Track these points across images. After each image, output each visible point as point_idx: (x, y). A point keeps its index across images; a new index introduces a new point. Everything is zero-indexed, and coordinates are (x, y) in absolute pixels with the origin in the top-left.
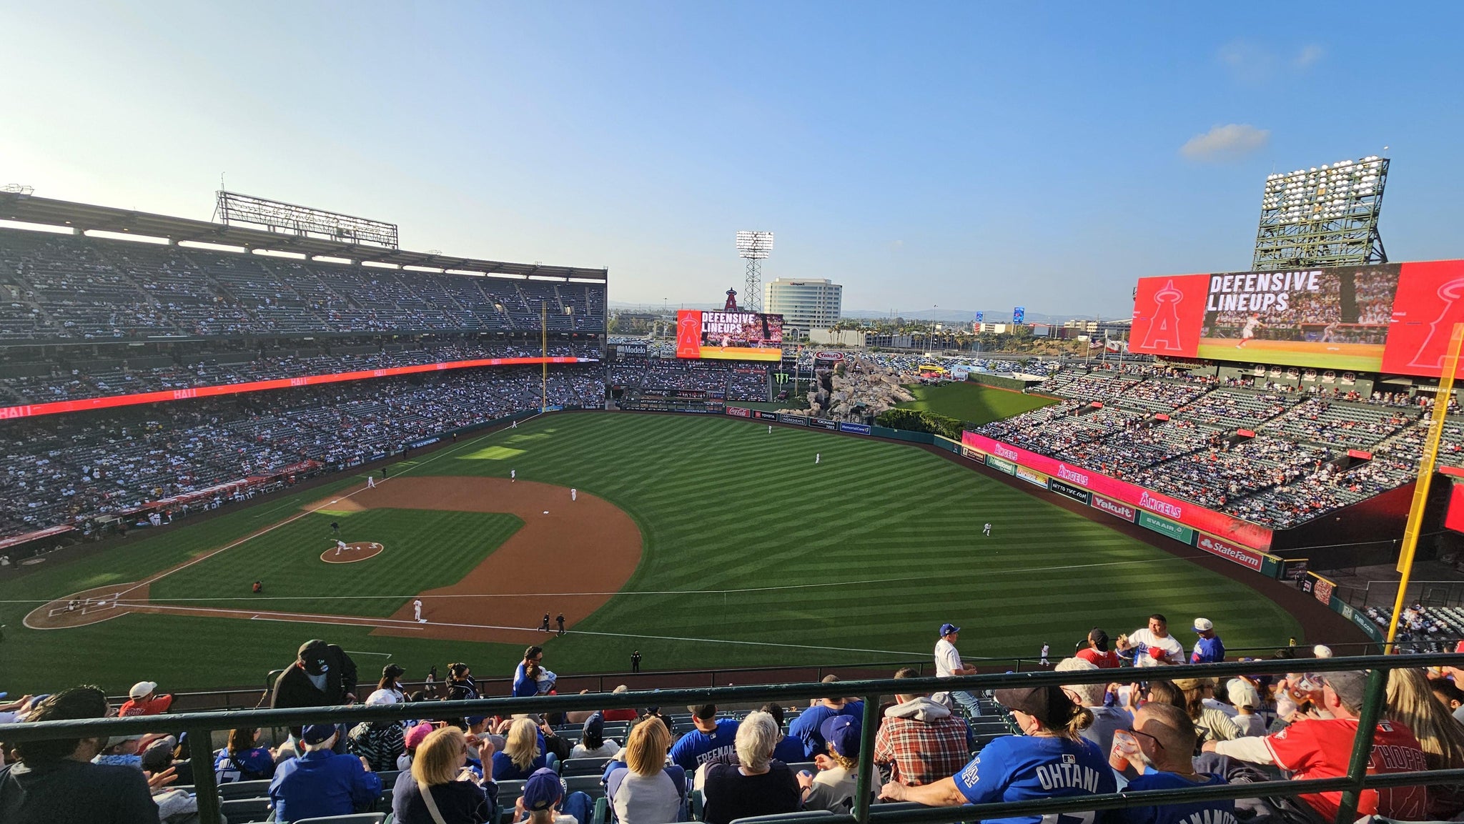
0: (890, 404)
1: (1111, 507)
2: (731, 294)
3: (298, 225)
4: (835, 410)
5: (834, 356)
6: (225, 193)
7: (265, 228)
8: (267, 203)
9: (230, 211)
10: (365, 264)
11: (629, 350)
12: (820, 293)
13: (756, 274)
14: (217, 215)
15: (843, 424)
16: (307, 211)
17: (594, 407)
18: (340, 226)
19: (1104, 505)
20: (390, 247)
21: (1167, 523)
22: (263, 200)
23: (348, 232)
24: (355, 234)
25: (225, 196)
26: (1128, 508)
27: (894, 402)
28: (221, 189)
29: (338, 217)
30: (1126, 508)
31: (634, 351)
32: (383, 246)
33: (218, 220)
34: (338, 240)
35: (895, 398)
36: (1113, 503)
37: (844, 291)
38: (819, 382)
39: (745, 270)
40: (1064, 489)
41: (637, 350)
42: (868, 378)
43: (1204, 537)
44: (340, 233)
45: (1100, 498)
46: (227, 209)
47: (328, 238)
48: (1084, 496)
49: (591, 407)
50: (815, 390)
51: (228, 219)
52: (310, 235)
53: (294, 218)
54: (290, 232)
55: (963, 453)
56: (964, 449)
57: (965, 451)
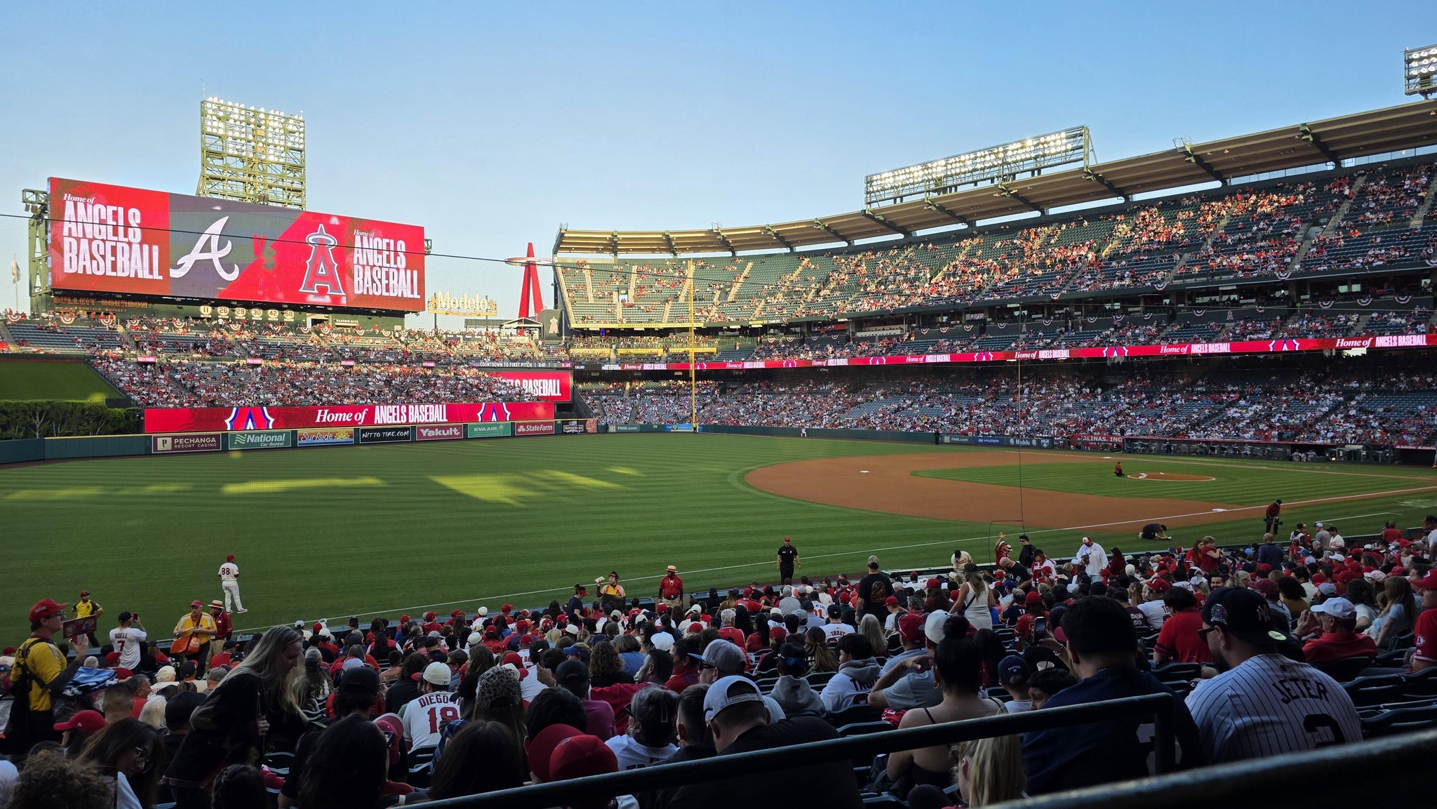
30: (453, 427)
55: (160, 447)
56: (160, 441)
57: (164, 442)
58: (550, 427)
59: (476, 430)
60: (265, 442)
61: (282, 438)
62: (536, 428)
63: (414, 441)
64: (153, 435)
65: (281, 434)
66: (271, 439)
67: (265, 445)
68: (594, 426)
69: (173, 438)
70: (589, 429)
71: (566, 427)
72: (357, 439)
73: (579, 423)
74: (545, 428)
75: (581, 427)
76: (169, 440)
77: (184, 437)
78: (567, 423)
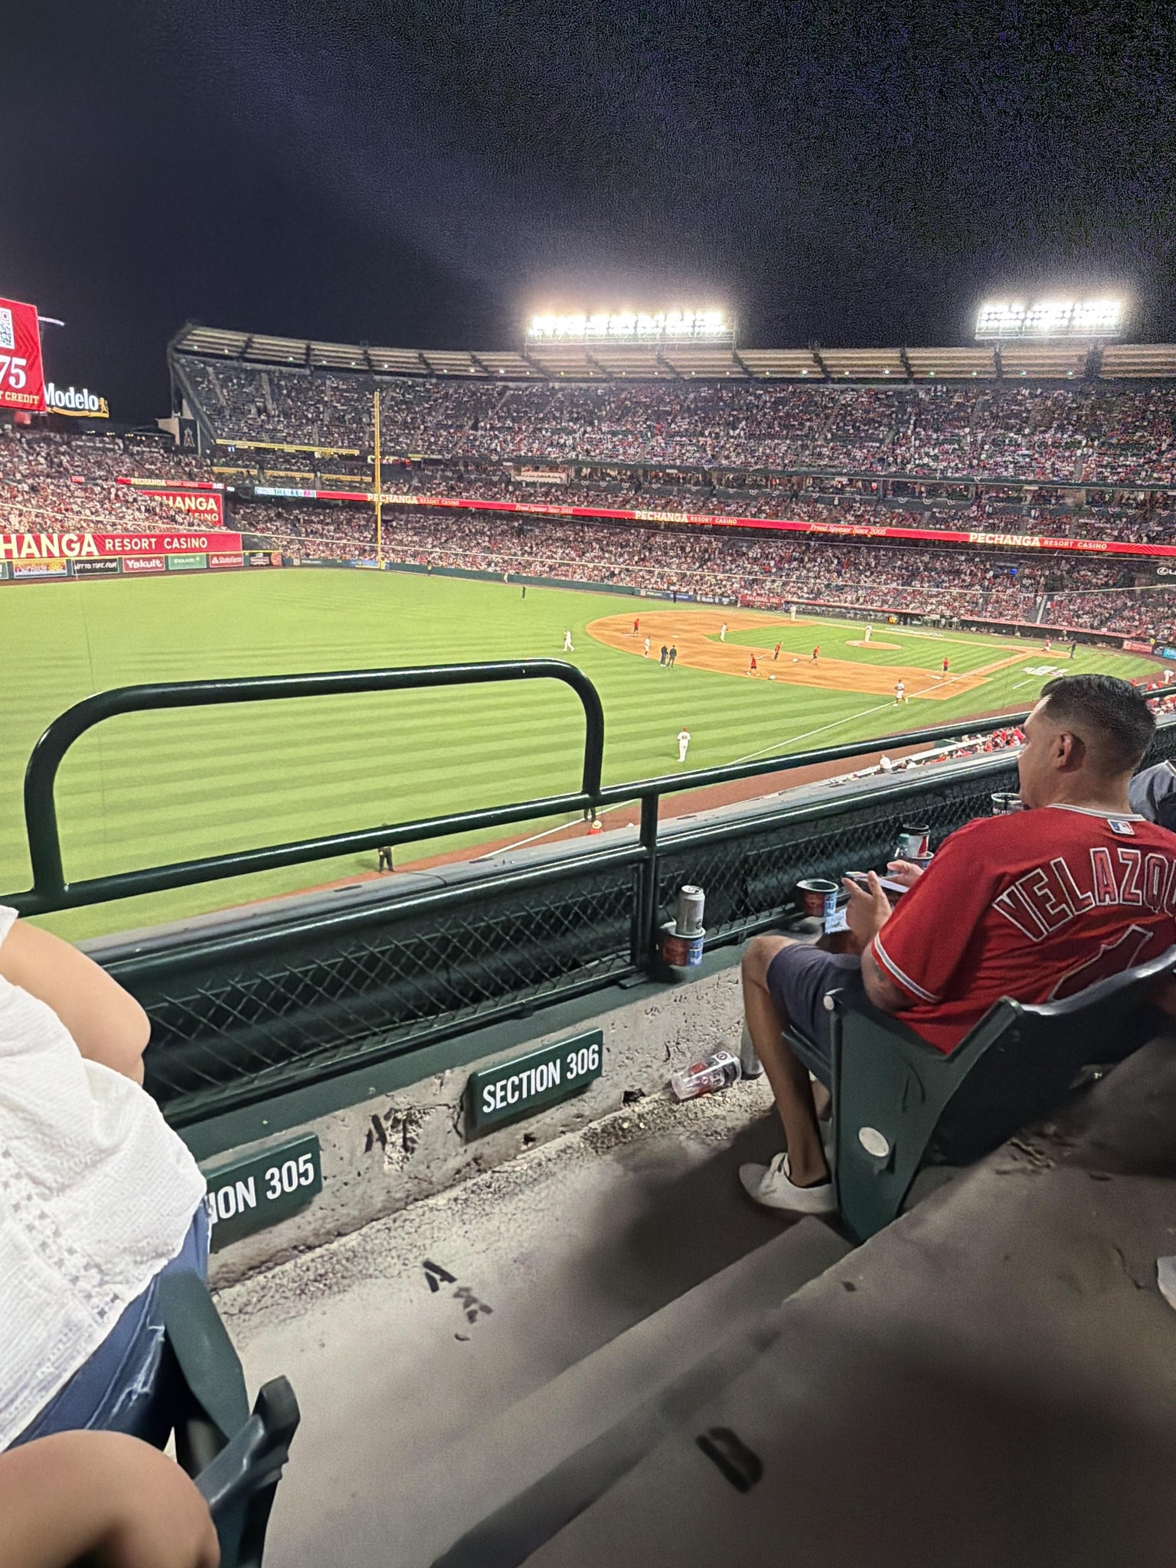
1: (142, 564)
19: (137, 565)
21: (188, 557)
26: (159, 558)
30: (155, 558)
36: (144, 559)
40: (88, 566)
43: (213, 556)
45: (130, 559)
48: (114, 565)
58: (240, 560)
59: (176, 561)
62: (227, 560)
63: (122, 575)
68: (279, 559)
70: (274, 562)
71: (253, 559)
72: (69, 570)
73: (265, 555)
74: (235, 560)
75: (267, 560)
78: (252, 555)
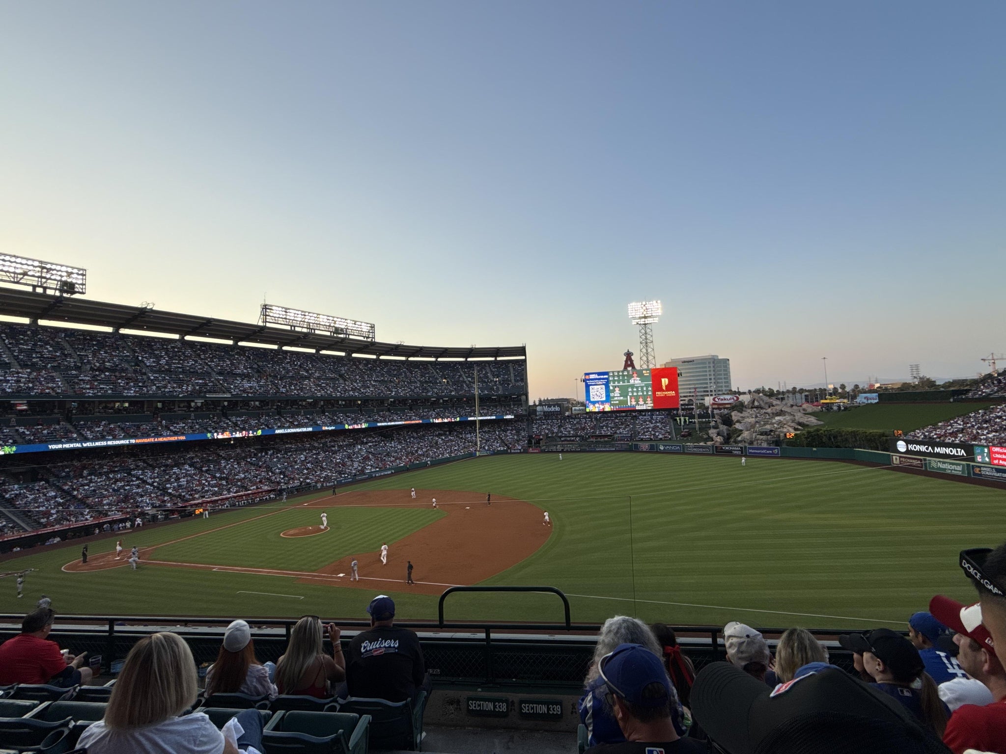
0: (796, 429)
2: (629, 355)
3: (309, 325)
4: (739, 438)
5: (730, 399)
6: (265, 305)
7: (288, 328)
8: (291, 311)
9: (267, 317)
10: (354, 355)
11: (546, 409)
12: (710, 367)
13: (648, 337)
14: (260, 320)
15: (750, 448)
16: (315, 315)
17: (519, 451)
18: (336, 326)
20: (369, 340)
22: (289, 309)
23: (342, 330)
24: (346, 331)
25: (265, 307)
27: (800, 427)
28: (264, 303)
29: (335, 319)
31: (550, 409)
32: (365, 339)
33: (261, 324)
34: (335, 335)
35: (800, 424)
37: (731, 362)
38: (719, 421)
39: (639, 334)
41: (552, 409)
42: (769, 411)
44: (337, 331)
46: (266, 315)
47: (328, 334)
49: (516, 451)
50: (716, 427)
51: (266, 322)
52: (317, 332)
53: (306, 320)
54: (305, 330)
55: (895, 462)
56: (894, 457)
57: (896, 459)
60: (949, 469)
61: (959, 468)
64: (892, 454)
65: (959, 465)
66: (953, 467)
67: (950, 471)
69: (900, 457)
76: (898, 458)
77: (905, 458)
